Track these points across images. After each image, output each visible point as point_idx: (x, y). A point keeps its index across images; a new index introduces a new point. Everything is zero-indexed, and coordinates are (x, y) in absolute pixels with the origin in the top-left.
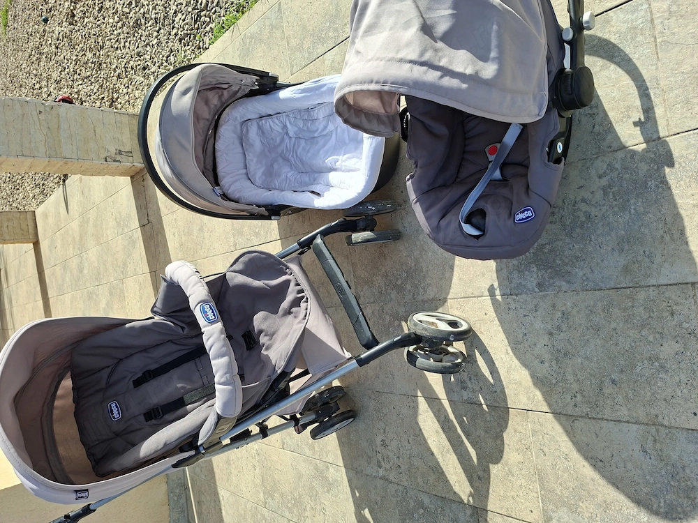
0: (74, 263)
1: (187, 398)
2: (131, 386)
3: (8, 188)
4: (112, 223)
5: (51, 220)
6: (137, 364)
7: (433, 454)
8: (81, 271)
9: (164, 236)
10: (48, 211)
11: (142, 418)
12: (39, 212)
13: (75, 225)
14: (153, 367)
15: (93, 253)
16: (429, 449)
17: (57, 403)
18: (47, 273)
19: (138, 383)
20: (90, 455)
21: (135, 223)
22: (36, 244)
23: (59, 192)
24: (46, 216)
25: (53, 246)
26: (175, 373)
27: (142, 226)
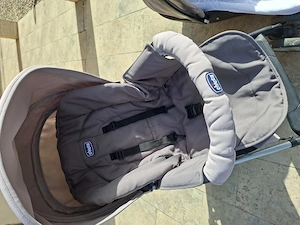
0: (37, 51)
1: (142, 147)
2: (101, 131)
3: (4, 10)
4: (61, 30)
5: (26, 27)
6: (106, 116)
7: (293, 205)
8: (41, 55)
9: (94, 39)
10: (25, 23)
11: (109, 157)
12: (20, 23)
13: (39, 31)
14: (118, 119)
15: (48, 47)
16: (291, 202)
17: (42, 135)
18: (22, 55)
19: (106, 130)
20: (68, 179)
21: (76, 31)
22: (17, 40)
23: (31, 12)
24: (23, 25)
25: (26, 41)
26: (134, 126)
27: (80, 32)
